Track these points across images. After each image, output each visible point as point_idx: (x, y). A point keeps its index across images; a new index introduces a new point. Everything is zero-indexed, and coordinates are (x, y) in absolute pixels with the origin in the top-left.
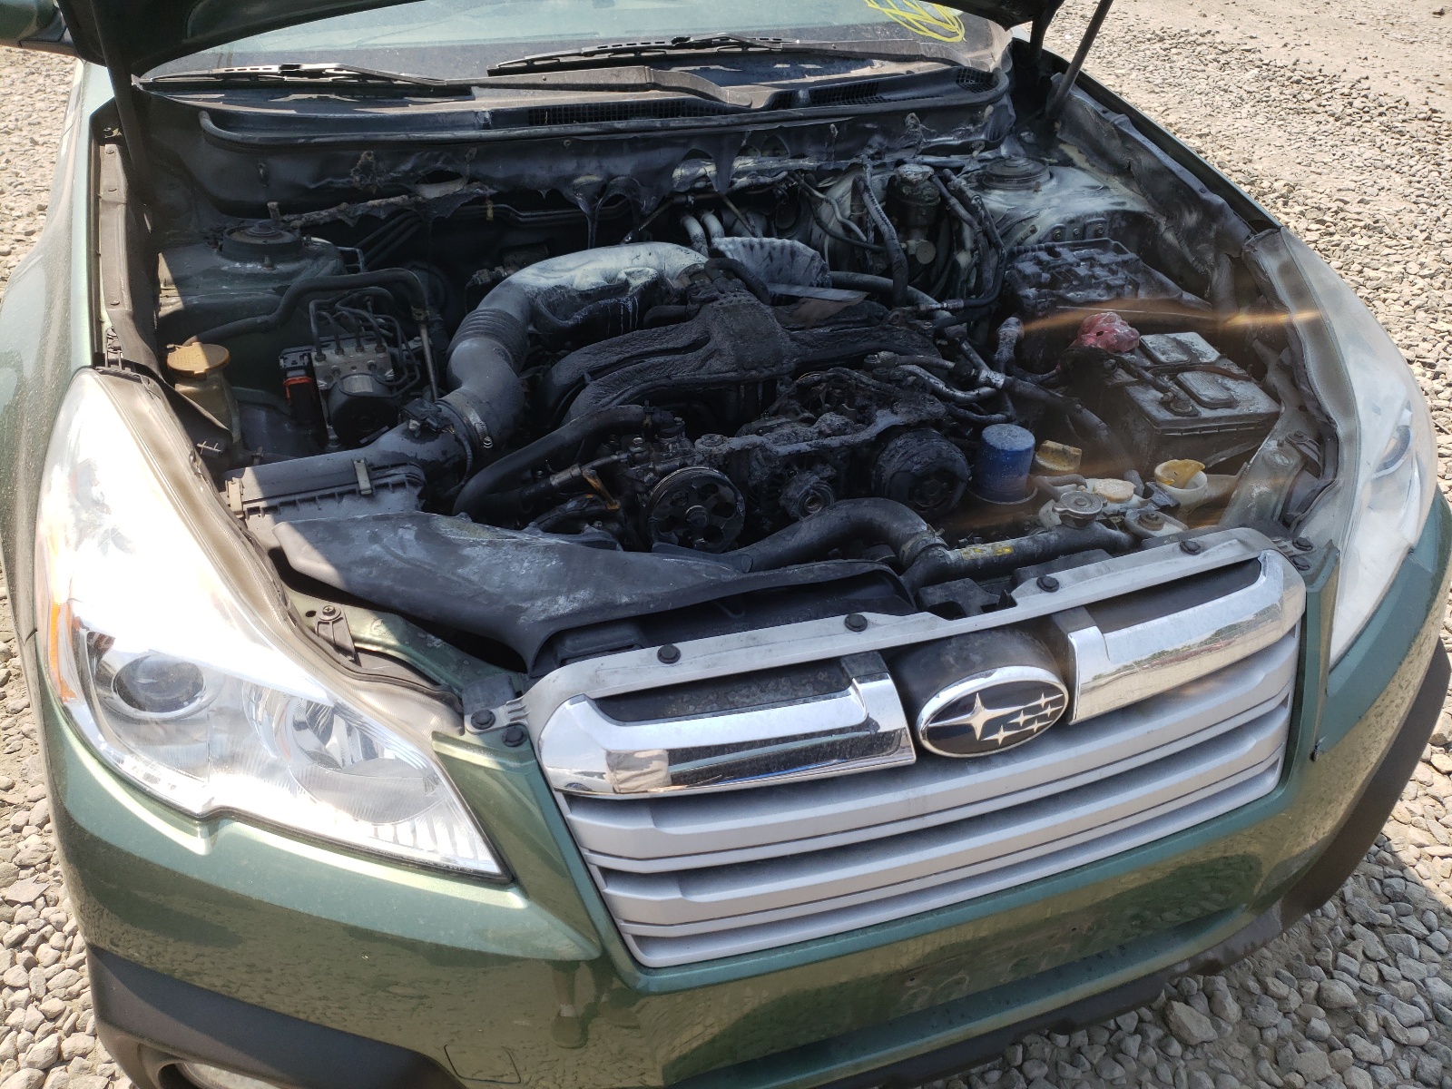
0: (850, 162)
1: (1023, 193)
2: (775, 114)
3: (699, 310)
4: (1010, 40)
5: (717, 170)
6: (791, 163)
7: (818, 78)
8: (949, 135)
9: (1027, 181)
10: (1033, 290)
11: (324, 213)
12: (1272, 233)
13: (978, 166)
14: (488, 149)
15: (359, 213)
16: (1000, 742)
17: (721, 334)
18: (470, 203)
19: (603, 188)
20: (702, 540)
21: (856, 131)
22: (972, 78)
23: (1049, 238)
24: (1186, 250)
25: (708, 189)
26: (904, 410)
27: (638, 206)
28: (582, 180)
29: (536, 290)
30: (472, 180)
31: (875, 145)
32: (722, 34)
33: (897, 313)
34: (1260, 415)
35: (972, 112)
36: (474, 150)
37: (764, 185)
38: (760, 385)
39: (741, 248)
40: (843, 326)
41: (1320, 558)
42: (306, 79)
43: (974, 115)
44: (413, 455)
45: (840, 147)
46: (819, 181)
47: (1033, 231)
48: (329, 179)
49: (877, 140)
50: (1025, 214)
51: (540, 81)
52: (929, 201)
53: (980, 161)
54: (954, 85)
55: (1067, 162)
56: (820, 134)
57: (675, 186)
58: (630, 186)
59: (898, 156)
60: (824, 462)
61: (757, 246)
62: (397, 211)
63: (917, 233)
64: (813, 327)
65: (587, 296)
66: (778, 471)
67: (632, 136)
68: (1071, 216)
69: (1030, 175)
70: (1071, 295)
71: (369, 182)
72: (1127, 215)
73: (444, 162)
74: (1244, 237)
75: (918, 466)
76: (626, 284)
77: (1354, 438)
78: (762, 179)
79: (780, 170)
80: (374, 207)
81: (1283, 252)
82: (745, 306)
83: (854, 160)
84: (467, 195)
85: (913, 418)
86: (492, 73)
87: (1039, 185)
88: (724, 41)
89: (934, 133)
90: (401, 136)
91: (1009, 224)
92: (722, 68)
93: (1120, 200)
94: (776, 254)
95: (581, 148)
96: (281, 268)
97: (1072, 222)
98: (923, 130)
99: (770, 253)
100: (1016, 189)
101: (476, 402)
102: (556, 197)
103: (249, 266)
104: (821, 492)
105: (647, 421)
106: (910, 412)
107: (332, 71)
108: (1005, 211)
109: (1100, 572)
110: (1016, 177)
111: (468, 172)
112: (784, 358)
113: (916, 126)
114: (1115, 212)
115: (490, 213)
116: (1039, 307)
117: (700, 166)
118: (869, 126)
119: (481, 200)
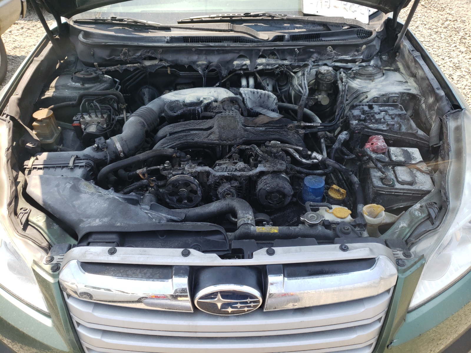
0: (304, 63)
1: (368, 81)
2: (272, 44)
3: (215, 115)
4: (387, 18)
5: (251, 62)
6: (280, 62)
7: (300, 30)
8: (346, 55)
9: (371, 77)
10: (357, 122)
11: (113, 67)
12: (458, 111)
13: (358, 68)
14: (166, 50)
15: (123, 68)
16: (230, 312)
17: (216, 126)
18: (161, 68)
19: (207, 67)
20: (186, 201)
21: (306, 52)
22: (364, 33)
23: (372, 101)
24: (427, 113)
25: (247, 69)
26: (268, 166)
27: (221, 73)
28: (200, 63)
29: (169, 101)
30: (161, 60)
31: (315, 57)
32: (264, 12)
33: (291, 125)
34: (423, 191)
35: (356, 47)
36: (161, 50)
37: (268, 69)
38: (228, 147)
39: (250, 93)
40: (271, 127)
41: (412, 262)
42: (118, 22)
43: (357, 48)
44: (93, 156)
45: (300, 57)
46: (293, 69)
47: (367, 97)
48: (113, 57)
49: (315, 55)
50: (365, 90)
51: (191, 27)
52: (327, 81)
53: (359, 66)
54: (356, 36)
55: (397, 70)
56: (291, 52)
57: (235, 67)
58: (217, 66)
59: (325, 62)
60: (236, 180)
61: (256, 93)
62: (136, 69)
63: (323, 93)
64: (257, 127)
65: (186, 105)
66: (218, 181)
67: (217, 48)
68: (383, 93)
69: (372, 74)
70: (371, 125)
71: (126, 58)
72: (409, 94)
73: (151, 53)
74: (447, 111)
75: (268, 188)
76: (202, 102)
77: (456, 210)
78: (268, 67)
79: (275, 64)
80: (129, 67)
81: (459, 120)
82: (230, 117)
83: (306, 62)
84: (160, 65)
85: (271, 169)
86: (179, 23)
87: (374, 79)
88: (264, 15)
89: (340, 54)
90: (136, 44)
91: (357, 94)
92: (263, 25)
93: (408, 88)
94: (262, 96)
95: (199, 52)
96: (87, 86)
97: (383, 95)
98: (335, 53)
99: (260, 96)
100: (365, 79)
101: (121, 140)
102: (191, 68)
103: (77, 84)
104: (231, 191)
105: (174, 155)
106: (270, 167)
107: (126, 20)
108: (358, 88)
109: (296, 251)
110: (367, 75)
111: (159, 57)
112: (237, 138)
113: (331, 51)
114: (403, 93)
115: (169, 72)
116: (356, 129)
117: (245, 61)
118: (311, 50)
119: (164, 67)
